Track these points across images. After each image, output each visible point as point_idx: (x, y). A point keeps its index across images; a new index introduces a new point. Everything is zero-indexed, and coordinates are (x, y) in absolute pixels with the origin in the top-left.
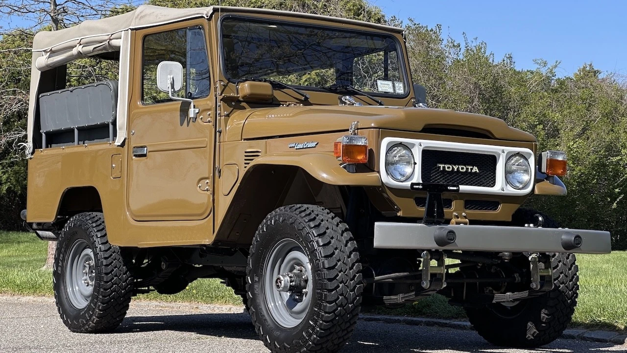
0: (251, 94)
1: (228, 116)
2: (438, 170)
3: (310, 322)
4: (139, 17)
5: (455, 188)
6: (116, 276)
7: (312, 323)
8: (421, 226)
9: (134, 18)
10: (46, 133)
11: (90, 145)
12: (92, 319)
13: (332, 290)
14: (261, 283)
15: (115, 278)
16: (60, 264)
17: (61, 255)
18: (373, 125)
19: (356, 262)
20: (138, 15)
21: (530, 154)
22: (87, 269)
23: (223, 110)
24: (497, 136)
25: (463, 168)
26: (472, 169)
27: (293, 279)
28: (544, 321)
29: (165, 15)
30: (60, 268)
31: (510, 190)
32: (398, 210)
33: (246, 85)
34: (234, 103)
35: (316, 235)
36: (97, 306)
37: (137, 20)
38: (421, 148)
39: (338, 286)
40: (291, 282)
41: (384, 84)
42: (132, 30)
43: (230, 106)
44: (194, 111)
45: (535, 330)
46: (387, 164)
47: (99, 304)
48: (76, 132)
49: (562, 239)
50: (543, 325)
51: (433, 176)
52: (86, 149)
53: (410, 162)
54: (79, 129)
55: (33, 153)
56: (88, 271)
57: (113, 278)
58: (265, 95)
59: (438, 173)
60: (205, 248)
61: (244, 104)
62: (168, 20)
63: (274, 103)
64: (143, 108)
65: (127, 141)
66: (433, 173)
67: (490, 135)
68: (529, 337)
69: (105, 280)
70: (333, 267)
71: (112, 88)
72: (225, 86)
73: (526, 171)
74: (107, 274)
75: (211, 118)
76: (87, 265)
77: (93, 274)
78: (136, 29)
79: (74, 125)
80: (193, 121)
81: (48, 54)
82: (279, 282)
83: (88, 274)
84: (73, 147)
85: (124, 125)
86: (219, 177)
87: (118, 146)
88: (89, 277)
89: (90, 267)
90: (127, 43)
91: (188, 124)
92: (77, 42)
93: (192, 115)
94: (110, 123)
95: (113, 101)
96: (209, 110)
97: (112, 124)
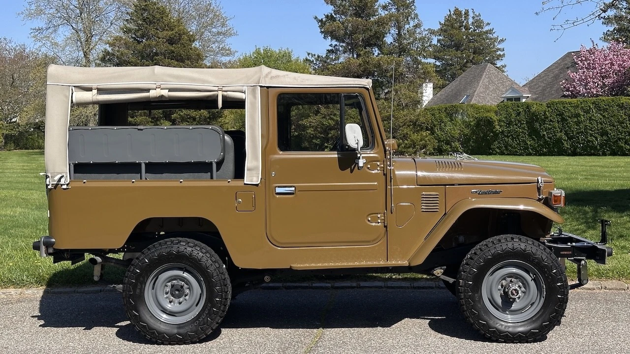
9: (263, 77)
11: (186, 181)
17: (142, 279)
20: (267, 75)
42: (261, 86)
44: (363, 161)
48: (143, 166)
54: (149, 164)
56: (169, 290)
65: (262, 180)
71: (221, 132)
75: (380, 167)
76: (169, 284)
77: (177, 292)
78: (268, 87)
79: (143, 160)
80: (358, 169)
81: (95, 92)
82: (514, 292)
83: (169, 293)
84: (144, 181)
85: (257, 168)
86: (392, 213)
87: (245, 184)
88: (173, 295)
89: (173, 286)
90: (255, 97)
91: (352, 171)
92: (154, 86)
93: (361, 164)
94: (213, 162)
95: (222, 144)
96: (378, 161)
97: (217, 163)
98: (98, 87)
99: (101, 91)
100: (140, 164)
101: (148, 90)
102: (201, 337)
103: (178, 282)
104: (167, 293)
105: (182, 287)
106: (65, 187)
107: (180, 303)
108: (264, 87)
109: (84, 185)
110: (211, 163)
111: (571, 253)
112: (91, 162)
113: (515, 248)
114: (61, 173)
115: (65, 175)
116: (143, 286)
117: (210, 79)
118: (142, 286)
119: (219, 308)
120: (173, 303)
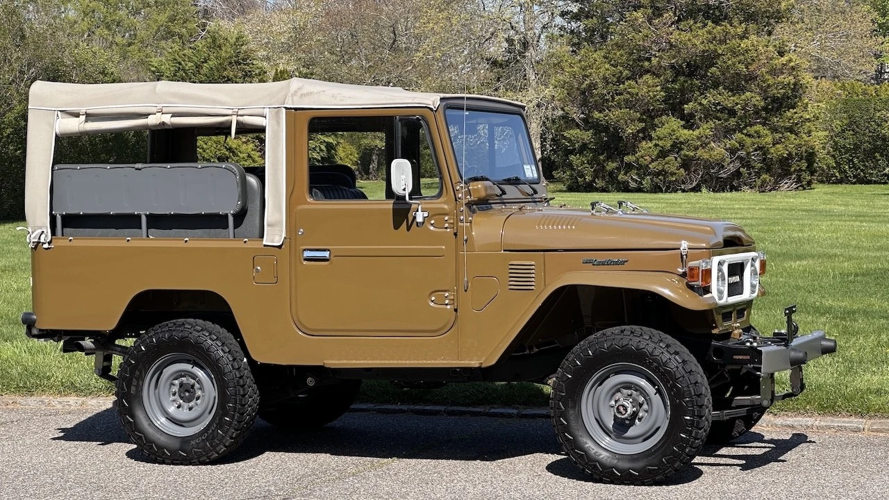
0: (486, 197)
1: (471, 221)
3: (675, 448)
4: (299, 94)
7: (677, 450)
9: (290, 95)
13: (703, 416)
14: (577, 408)
16: (135, 382)
17: (137, 373)
18: (704, 245)
20: (296, 92)
22: (175, 389)
23: (467, 215)
25: (735, 279)
27: (633, 404)
29: (350, 98)
30: (133, 388)
31: (748, 296)
32: (714, 328)
33: (480, 186)
34: (471, 207)
36: (230, 433)
37: (295, 98)
38: (728, 264)
40: (633, 407)
41: (527, 169)
42: (286, 108)
43: (472, 210)
44: (423, 214)
47: (233, 430)
48: (144, 219)
49: (822, 345)
52: (187, 245)
53: (724, 279)
54: (151, 216)
55: (50, 243)
56: (177, 390)
61: (475, 207)
64: (315, 204)
65: (288, 241)
67: (738, 243)
70: (701, 394)
71: (237, 172)
74: (243, 396)
75: (449, 223)
76: (177, 382)
77: (187, 393)
78: (296, 109)
79: (143, 211)
80: (417, 226)
81: (83, 118)
82: (621, 409)
83: (177, 394)
84: (144, 239)
85: (280, 222)
86: (466, 291)
87: (265, 246)
88: (182, 398)
89: (181, 385)
90: (278, 123)
91: (409, 228)
92: (154, 110)
93: (419, 219)
94: (229, 215)
95: (239, 189)
96: (446, 214)
97: (234, 215)
98: (88, 112)
99: (90, 117)
100: (139, 217)
101: (146, 115)
102: (211, 456)
103: (187, 380)
104: (174, 394)
105: (193, 386)
106: (46, 246)
107: (190, 409)
108: (291, 109)
109: (71, 244)
110: (226, 216)
111: (748, 357)
112: (81, 213)
113: (624, 345)
114: (41, 228)
115: (45, 231)
116: (141, 383)
117: (223, 98)
118: (138, 383)
119: (232, 417)
120: (181, 409)
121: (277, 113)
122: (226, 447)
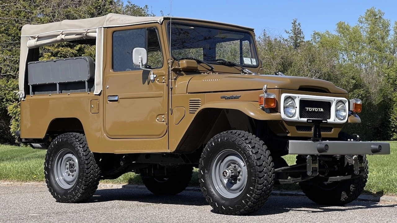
0: (188, 67)
1: (175, 79)
2: (306, 110)
3: (248, 195)
4: (109, 20)
5: (326, 121)
6: (92, 170)
7: (249, 196)
8: (311, 142)
9: (106, 21)
10: (33, 86)
11: (71, 94)
12: (77, 195)
13: (262, 177)
14: (209, 174)
15: (92, 171)
16: (50, 163)
17: (51, 158)
18: (276, 87)
19: (271, 162)
20: (108, 19)
21: (346, 101)
22: (68, 166)
23: (173, 75)
24: (331, 92)
25: (316, 109)
26: (320, 110)
27: (233, 172)
28: (352, 191)
29: (128, 20)
30: (50, 166)
31: (338, 121)
32: (288, 133)
33: (184, 62)
34: (178, 72)
35: (250, 147)
36: (81, 187)
37: (108, 22)
38: (299, 99)
39: (264, 175)
40: (232, 173)
41: (247, 60)
42: (104, 28)
43: (176, 73)
44: (153, 76)
45: (346, 196)
46: (284, 108)
47: (83, 186)
48: (58, 85)
50: (351, 193)
51: (304, 114)
52: (69, 96)
53: (294, 107)
54: (60, 84)
55: (24, 98)
56: (68, 167)
57: (91, 171)
58: (194, 67)
59: (306, 112)
60: (165, 154)
61: (182, 72)
62: (132, 23)
63: (197, 71)
64: (113, 73)
65: (102, 92)
66: (303, 112)
67: (327, 91)
68: (342, 200)
69: (87, 172)
70: (261, 165)
71: (88, 60)
72: (173, 62)
73: (345, 111)
74: (88, 169)
75: (165, 80)
76: (68, 163)
77: (72, 168)
78: (107, 28)
79: (57, 81)
80: (152, 82)
81: (36, 39)
82: (225, 173)
83: (68, 169)
84: (58, 94)
85: (100, 83)
86: (172, 114)
87: (95, 95)
88: (70, 171)
89: (70, 164)
90: (101, 35)
91: (148, 83)
92: (59, 33)
93: (152, 78)
94: (86, 81)
95: (89, 69)
96: (163, 76)
97: (88, 81)
98: (38, 36)
99: (39, 38)
100: (56, 84)
101: (56, 36)
103: (72, 162)
105: (74, 165)
107: (73, 176)
109: (32, 98)
110: (84, 82)
112: (38, 84)
114: (21, 91)
116: (53, 162)
120: (69, 176)
121: (101, 30)
122: (81, 194)
